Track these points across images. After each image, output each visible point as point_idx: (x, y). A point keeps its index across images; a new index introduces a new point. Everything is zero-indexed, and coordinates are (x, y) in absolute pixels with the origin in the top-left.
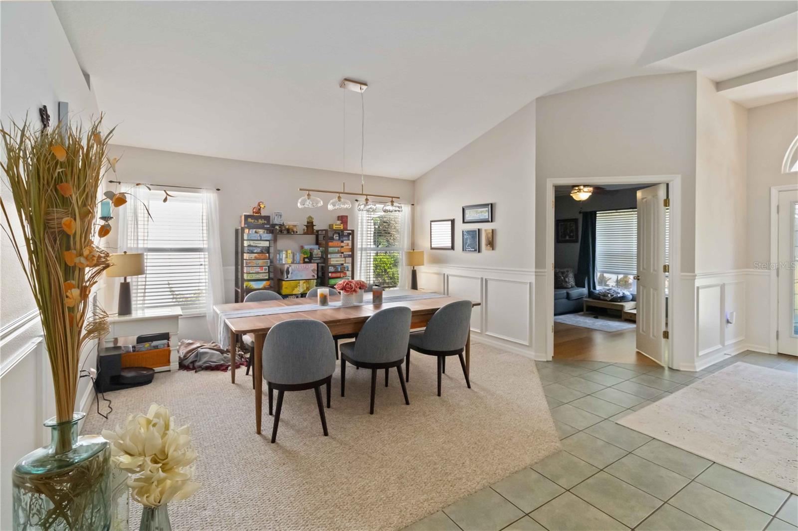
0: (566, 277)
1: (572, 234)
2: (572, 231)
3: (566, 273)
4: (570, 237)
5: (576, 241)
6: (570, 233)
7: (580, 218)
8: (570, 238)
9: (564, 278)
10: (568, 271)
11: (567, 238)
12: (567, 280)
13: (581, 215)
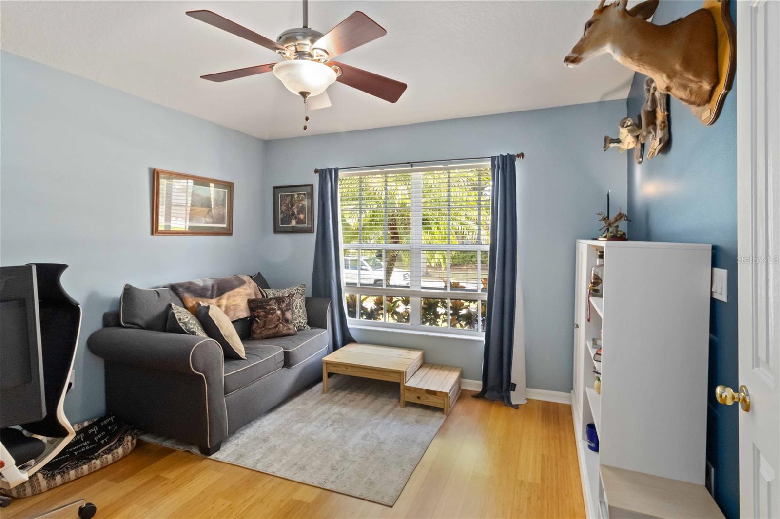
0: (287, 310)
1: (302, 216)
2: (302, 210)
3: (287, 301)
4: (300, 222)
5: (310, 231)
6: (298, 213)
7: (315, 180)
8: (297, 223)
9: (283, 313)
10: (290, 296)
11: (294, 223)
12: (288, 315)
13: (318, 174)
